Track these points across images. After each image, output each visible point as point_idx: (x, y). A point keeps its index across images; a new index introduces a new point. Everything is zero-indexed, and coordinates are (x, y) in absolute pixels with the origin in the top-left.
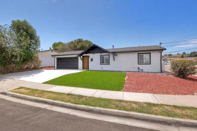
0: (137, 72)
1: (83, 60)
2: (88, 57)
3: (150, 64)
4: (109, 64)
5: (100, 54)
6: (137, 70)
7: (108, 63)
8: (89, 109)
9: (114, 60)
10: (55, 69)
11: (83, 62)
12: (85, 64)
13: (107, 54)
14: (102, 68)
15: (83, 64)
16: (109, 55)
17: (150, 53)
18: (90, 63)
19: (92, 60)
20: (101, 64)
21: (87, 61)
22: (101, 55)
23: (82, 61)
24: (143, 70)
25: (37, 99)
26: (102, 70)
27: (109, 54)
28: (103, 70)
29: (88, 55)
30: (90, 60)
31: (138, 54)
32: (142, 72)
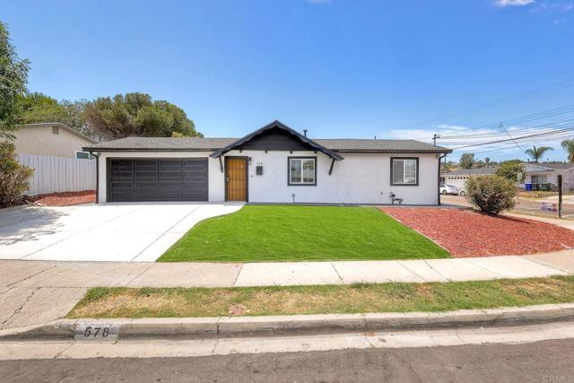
0: (390, 205)
1: (226, 169)
2: (247, 160)
3: (417, 185)
4: (315, 185)
5: (287, 154)
6: (389, 201)
7: (312, 182)
8: (492, 319)
9: (330, 174)
10: (97, 202)
11: (227, 176)
12: (235, 185)
13: (311, 153)
14: (294, 196)
15: (227, 184)
16: (315, 158)
17: (417, 159)
18: (254, 180)
19: (260, 170)
20: (289, 185)
21: (242, 174)
22: (289, 158)
23: (223, 175)
24: (401, 200)
25: (287, 323)
26: (292, 201)
27: (315, 155)
28: (296, 201)
29: (245, 153)
30: (252, 170)
31: (392, 159)
32: (400, 205)
